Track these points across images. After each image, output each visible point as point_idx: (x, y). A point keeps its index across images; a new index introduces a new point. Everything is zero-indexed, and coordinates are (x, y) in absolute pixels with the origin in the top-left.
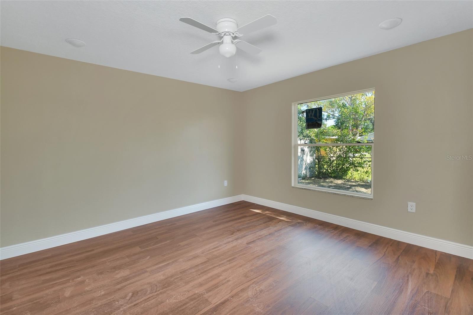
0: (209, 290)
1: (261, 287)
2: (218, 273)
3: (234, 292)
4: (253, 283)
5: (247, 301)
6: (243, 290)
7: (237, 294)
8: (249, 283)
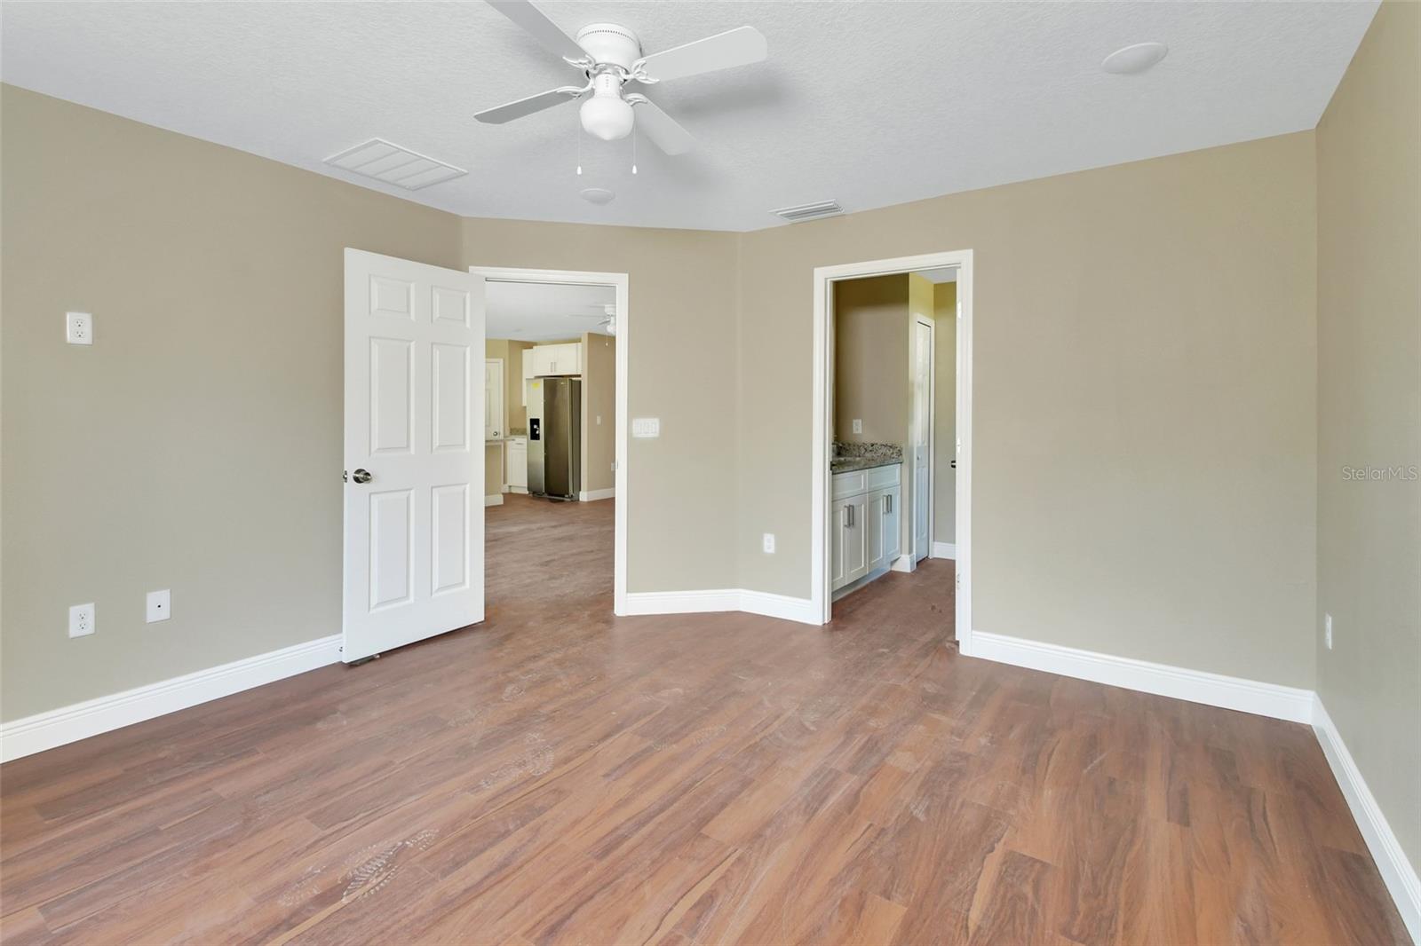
0: (648, 752)
1: (521, 771)
2: (642, 793)
3: (588, 755)
4: (540, 778)
5: (557, 744)
6: (567, 760)
7: (582, 751)
8: (551, 776)
